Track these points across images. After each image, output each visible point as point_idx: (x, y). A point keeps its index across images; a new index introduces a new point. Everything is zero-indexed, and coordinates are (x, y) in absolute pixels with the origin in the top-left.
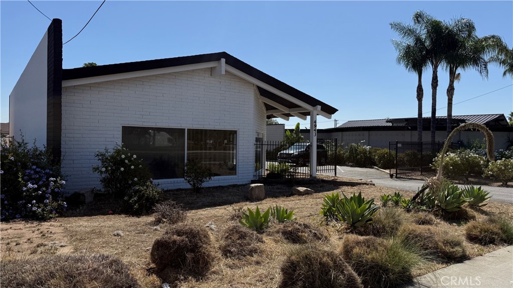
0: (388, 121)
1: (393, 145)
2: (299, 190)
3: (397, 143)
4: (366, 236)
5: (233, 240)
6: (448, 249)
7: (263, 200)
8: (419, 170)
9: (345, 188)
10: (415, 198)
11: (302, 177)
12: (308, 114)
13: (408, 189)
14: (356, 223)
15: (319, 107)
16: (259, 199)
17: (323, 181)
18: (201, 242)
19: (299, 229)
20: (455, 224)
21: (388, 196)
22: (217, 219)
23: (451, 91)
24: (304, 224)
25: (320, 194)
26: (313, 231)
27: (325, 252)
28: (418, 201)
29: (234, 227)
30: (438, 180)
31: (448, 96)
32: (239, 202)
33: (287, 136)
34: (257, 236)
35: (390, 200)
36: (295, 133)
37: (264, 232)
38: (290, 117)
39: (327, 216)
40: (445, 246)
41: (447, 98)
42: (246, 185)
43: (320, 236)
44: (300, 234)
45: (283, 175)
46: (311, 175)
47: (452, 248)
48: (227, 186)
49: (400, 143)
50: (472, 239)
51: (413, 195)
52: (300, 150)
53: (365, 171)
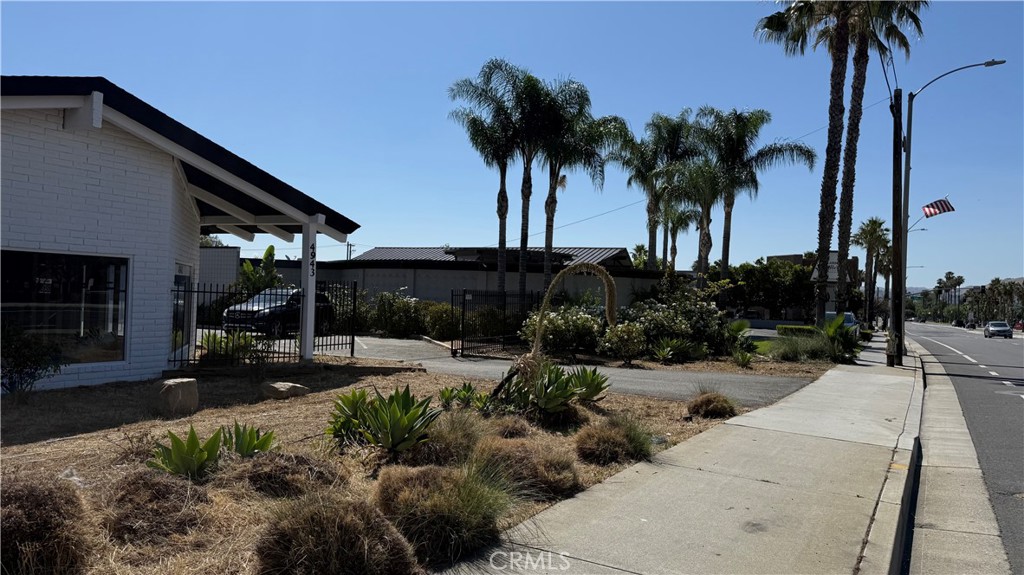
0: (449, 251)
1: (456, 297)
2: (277, 389)
3: (465, 292)
4: (422, 466)
5: (138, 504)
6: (552, 476)
7: (195, 413)
8: (499, 342)
9: (371, 379)
10: (496, 392)
11: (281, 360)
12: (299, 229)
13: (482, 376)
14: (399, 443)
15: (322, 218)
16: (185, 412)
17: (328, 367)
18: (60, 514)
19: (286, 467)
20: (559, 433)
21: (452, 391)
22: (83, 462)
23: (551, 204)
24: (296, 457)
25: (322, 395)
26: (316, 469)
27: (350, 504)
28: (503, 396)
29: (140, 476)
30: (533, 358)
31: (547, 212)
32: (136, 421)
33: (244, 273)
34: (196, 491)
35: (455, 397)
36: (263, 268)
37: (207, 481)
38: (256, 235)
39: (342, 436)
40: (548, 472)
41: (545, 216)
42: (151, 381)
43: (330, 476)
44: (289, 477)
45: (239, 358)
46: (301, 357)
47: (559, 474)
48: (101, 386)
49: (470, 292)
50: (587, 456)
51: (495, 387)
52: (273, 305)
53: (406, 345)
